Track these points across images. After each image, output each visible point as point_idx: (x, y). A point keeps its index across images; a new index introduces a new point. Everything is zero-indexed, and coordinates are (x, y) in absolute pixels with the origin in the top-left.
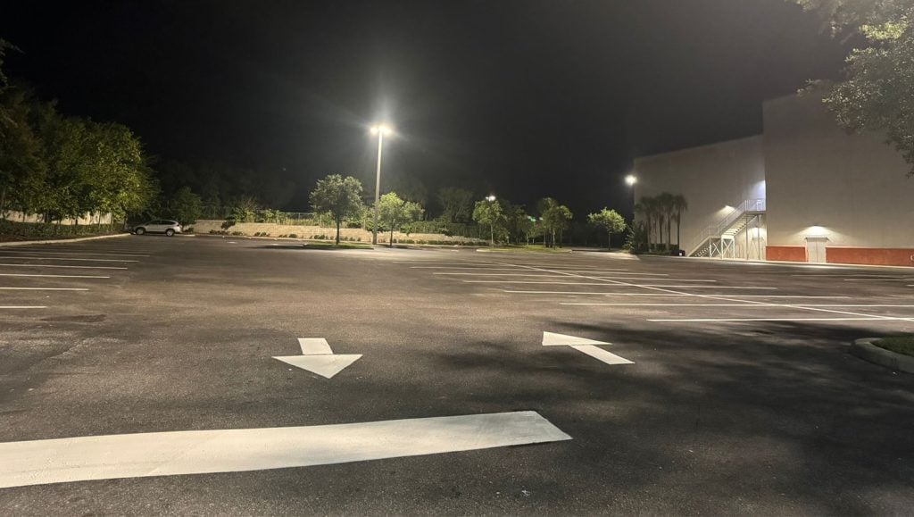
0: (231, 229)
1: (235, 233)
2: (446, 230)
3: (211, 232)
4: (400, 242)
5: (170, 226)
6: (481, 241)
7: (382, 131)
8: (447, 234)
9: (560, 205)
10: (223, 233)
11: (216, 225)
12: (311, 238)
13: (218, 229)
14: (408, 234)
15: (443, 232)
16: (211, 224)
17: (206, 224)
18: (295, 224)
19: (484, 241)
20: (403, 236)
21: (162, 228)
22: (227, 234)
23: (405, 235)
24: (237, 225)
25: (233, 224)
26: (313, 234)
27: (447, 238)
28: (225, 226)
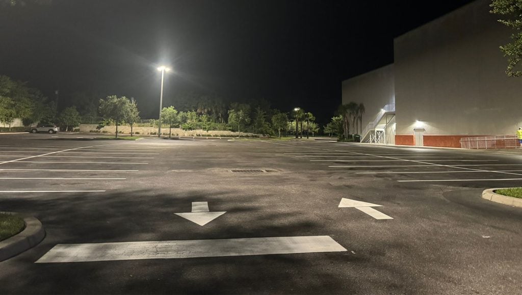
0: (102, 129)
1: (104, 132)
2: (231, 128)
3: (91, 131)
4: (203, 136)
5: (51, 128)
6: (254, 135)
7: (163, 69)
8: (233, 131)
9: (307, 112)
10: (97, 131)
11: (94, 127)
12: (148, 134)
13: (95, 129)
14: (208, 131)
15: (230, 130)
16: (91, 127)
17: (88, 127)
18: (139, 126)
19: (256, 135)
20: (205, 132)
21: (47, 129)
22: (99, 132)
23: (206, 132)
24: (105, 127)
25: (103, 127)
26: (149, 132)
27: (232, 133)
28: (98, 128)
